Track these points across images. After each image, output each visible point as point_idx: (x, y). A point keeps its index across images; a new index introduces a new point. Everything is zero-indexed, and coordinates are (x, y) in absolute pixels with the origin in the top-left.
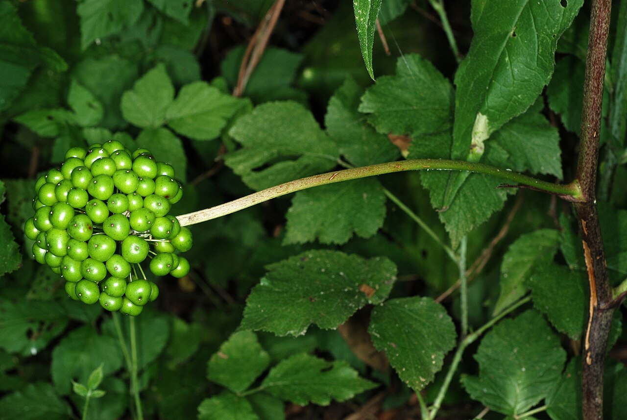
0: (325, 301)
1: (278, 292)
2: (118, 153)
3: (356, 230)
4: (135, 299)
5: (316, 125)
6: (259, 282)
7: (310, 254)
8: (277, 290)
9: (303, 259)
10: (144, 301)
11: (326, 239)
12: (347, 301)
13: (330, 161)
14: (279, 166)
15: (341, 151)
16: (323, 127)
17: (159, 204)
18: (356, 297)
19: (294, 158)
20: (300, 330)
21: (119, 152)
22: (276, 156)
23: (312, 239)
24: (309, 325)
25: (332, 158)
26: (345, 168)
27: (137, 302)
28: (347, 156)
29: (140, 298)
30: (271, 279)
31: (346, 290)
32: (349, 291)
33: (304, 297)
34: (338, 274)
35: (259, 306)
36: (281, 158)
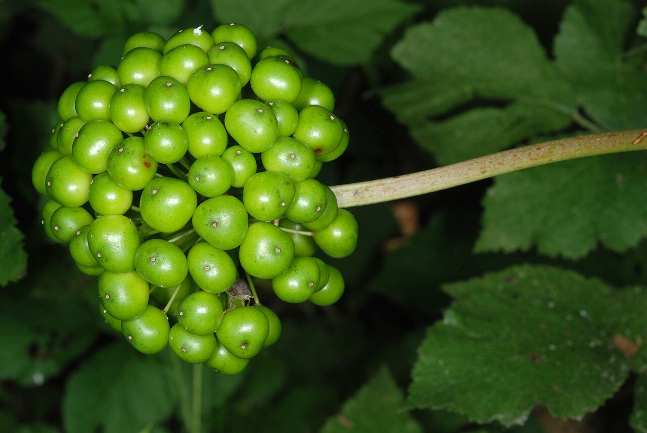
0: (558, 363)
1: (474, 340)
2: (223, 47)
3: (604, 237)
4: (234, 344)
5: (539, 52)
6: (441, 317)
7: (522, 272)
8: (472, 334)
9: (509, 279)
10: (252, 350)
11: (549, 248)
12: (597, 367)
13: (560, 114)
14: (474, 115)
15: (581, 100)
16: (550, 55)
17: (293, 157)
18: (612, 360)
19: (501, 103)
20: (516, 416)
21: (226, 45)
22: (470, 97)
23: (525, 245)
24: (532, 407)
25: (564, 109)
26: (585, 130)
27: (238, 351)
28: (589, 109)
29: (246, 343)
30: (463, 314)
31: (593, 344)
32: (597, 347)
33: (521, 353)
34: (576, 314)
35: (441, 362)
36: (478, 102)
